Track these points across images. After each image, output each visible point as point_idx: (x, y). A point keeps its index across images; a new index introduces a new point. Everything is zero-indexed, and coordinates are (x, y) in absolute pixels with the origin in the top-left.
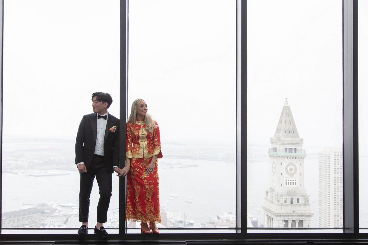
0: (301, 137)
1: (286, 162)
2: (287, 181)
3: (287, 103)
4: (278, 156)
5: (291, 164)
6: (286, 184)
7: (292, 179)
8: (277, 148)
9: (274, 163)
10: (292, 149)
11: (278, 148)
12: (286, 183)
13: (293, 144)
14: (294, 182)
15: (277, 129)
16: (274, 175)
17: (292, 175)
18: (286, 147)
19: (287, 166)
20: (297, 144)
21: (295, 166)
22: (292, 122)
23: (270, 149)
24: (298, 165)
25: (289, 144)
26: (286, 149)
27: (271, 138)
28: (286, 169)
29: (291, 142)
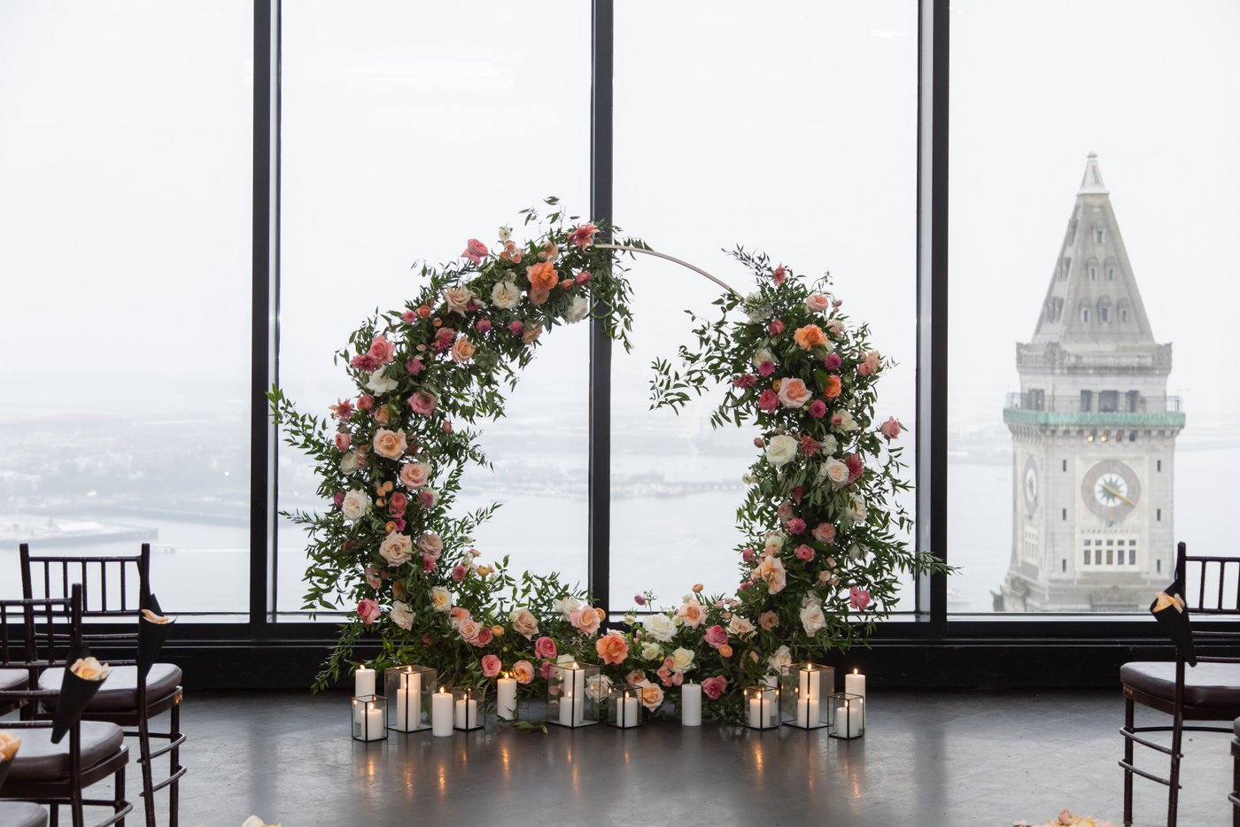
0: (1160, 338)
1: (1085, 456)
2: (1093, 548)
3: (1097, 181)
4: (1047, 430)
5: (1110, 465)
6: (1087, 562)
7: (1116, 538)
8: (1042, 391)
9: (1030, 463)
10: (1115, 394)
11: (1048, 392)
12: (1087, 554)
13: (1123, 370)
14: (1127, 548)
15: (1046, 303)
16: (1030, 517)
17: (1113, 518)
18: (1086, 387)
19: (1092, 476)
20: (1141, 370)
21: (1130, 477)
22: (1117, 266)
23: (1013, 395)
24: (1144, 472)
25: (1103, 370)
26: (1086, 394)
27: (1020, 346)
28: (1087, 490)
29: (1111, 361)
